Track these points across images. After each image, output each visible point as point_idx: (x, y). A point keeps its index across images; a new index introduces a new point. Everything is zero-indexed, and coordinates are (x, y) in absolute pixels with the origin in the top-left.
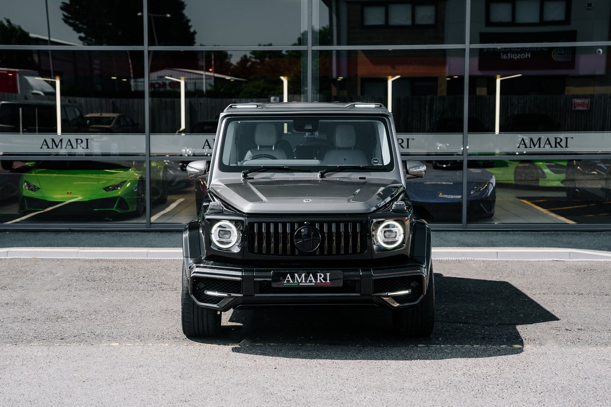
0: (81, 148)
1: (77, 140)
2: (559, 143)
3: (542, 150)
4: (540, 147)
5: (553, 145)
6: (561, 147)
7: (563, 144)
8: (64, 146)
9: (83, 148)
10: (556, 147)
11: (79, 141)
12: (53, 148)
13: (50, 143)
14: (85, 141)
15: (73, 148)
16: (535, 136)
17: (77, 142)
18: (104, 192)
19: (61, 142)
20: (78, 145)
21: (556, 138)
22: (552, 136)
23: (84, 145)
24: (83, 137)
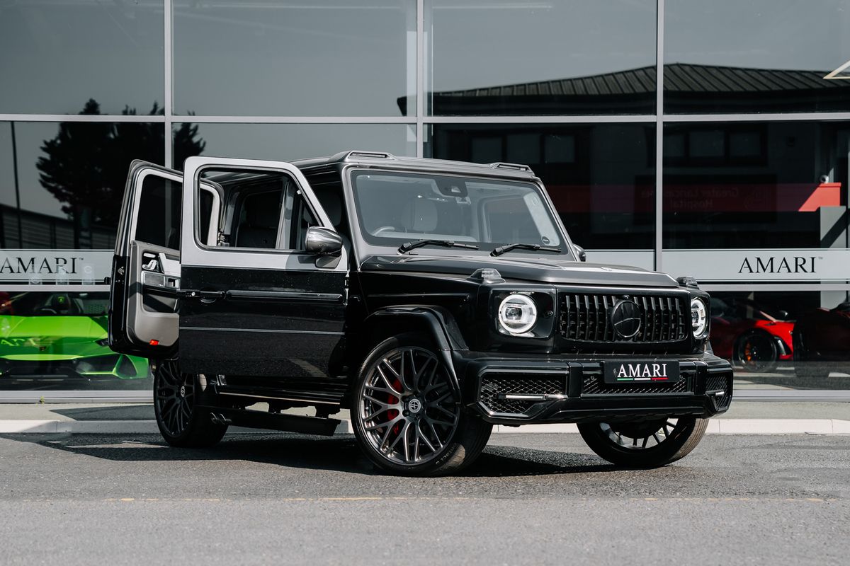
0: (64, 273)
1: (57, 259)
2: (801, 266)
3: (774, 276)
4: (772, 271)
5: (793, 268)
6: (805, 271)
7: (808, 266)
8: (37, 269)
9: (67, 272)
10: (796, 271)
11: (61, 262)
12: (19, 272)
13: (15, 265)
14: (70, 262)
15: (50, 272)
16: (765, 254)
17: (57, 263)
18: (97, 346)
19: (33, 263)
20: (60, 268)
21: (797, 259)
22: (790, 254)
23: (69, 266)
24: (68, 254)
